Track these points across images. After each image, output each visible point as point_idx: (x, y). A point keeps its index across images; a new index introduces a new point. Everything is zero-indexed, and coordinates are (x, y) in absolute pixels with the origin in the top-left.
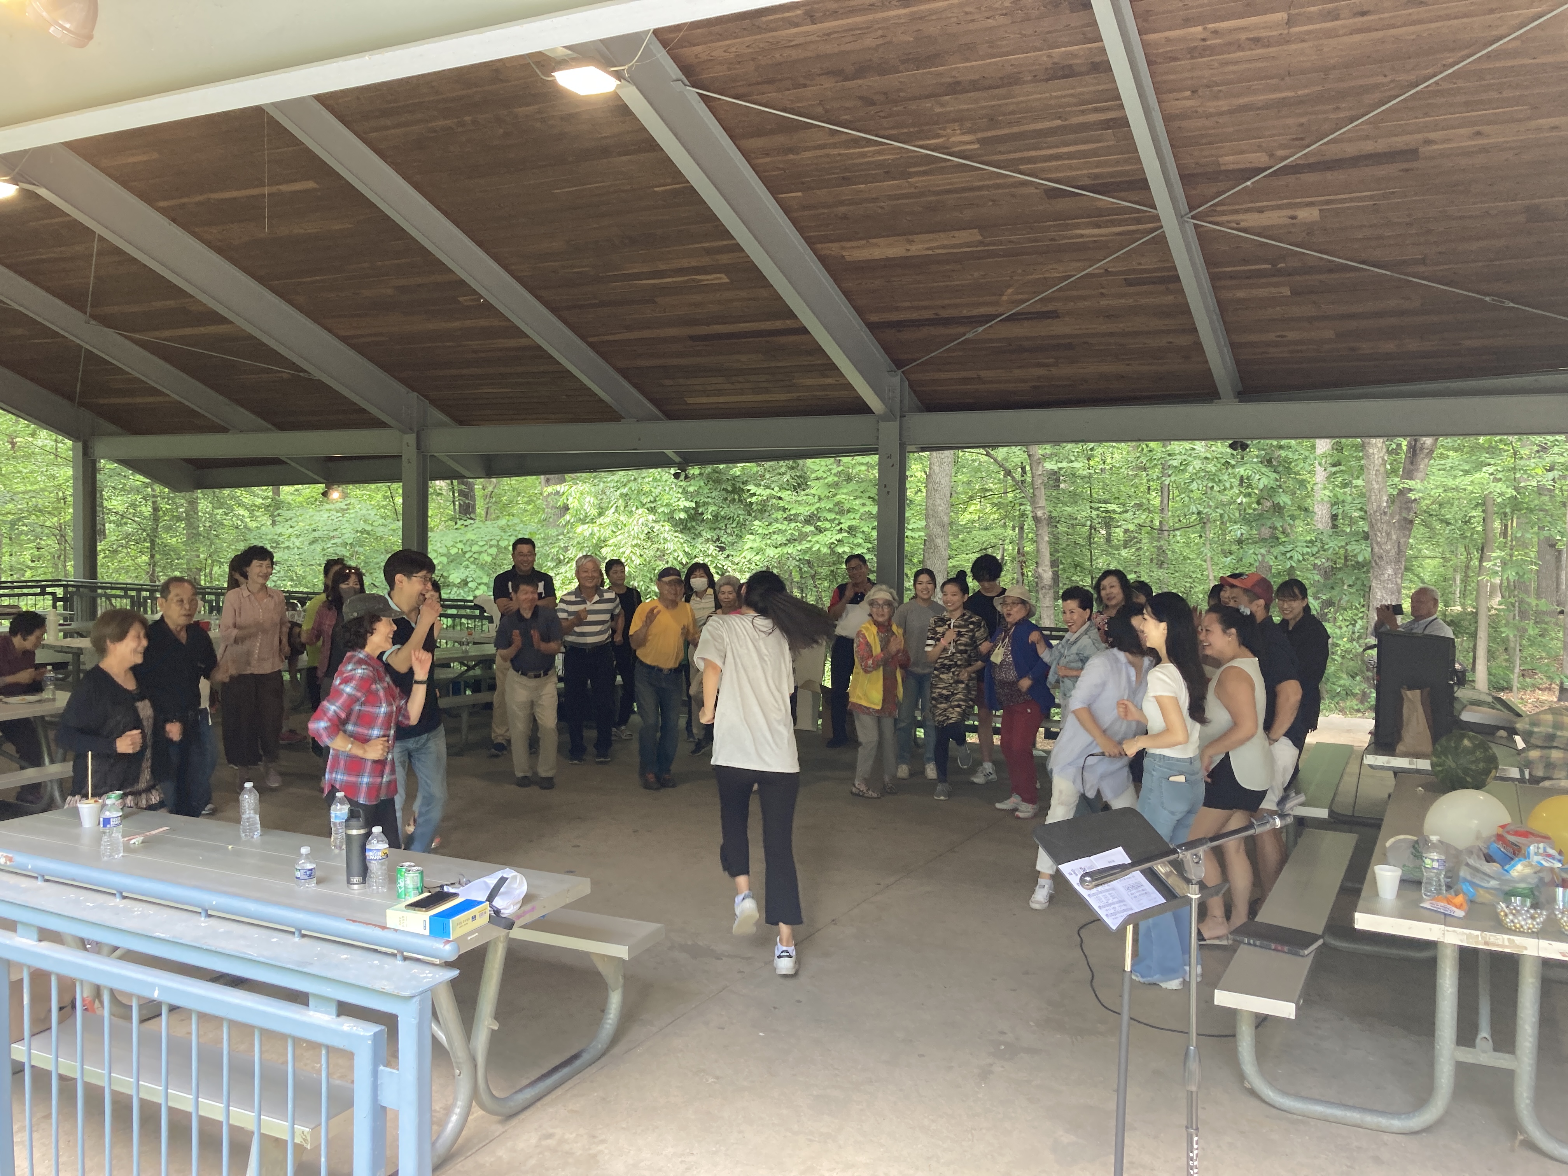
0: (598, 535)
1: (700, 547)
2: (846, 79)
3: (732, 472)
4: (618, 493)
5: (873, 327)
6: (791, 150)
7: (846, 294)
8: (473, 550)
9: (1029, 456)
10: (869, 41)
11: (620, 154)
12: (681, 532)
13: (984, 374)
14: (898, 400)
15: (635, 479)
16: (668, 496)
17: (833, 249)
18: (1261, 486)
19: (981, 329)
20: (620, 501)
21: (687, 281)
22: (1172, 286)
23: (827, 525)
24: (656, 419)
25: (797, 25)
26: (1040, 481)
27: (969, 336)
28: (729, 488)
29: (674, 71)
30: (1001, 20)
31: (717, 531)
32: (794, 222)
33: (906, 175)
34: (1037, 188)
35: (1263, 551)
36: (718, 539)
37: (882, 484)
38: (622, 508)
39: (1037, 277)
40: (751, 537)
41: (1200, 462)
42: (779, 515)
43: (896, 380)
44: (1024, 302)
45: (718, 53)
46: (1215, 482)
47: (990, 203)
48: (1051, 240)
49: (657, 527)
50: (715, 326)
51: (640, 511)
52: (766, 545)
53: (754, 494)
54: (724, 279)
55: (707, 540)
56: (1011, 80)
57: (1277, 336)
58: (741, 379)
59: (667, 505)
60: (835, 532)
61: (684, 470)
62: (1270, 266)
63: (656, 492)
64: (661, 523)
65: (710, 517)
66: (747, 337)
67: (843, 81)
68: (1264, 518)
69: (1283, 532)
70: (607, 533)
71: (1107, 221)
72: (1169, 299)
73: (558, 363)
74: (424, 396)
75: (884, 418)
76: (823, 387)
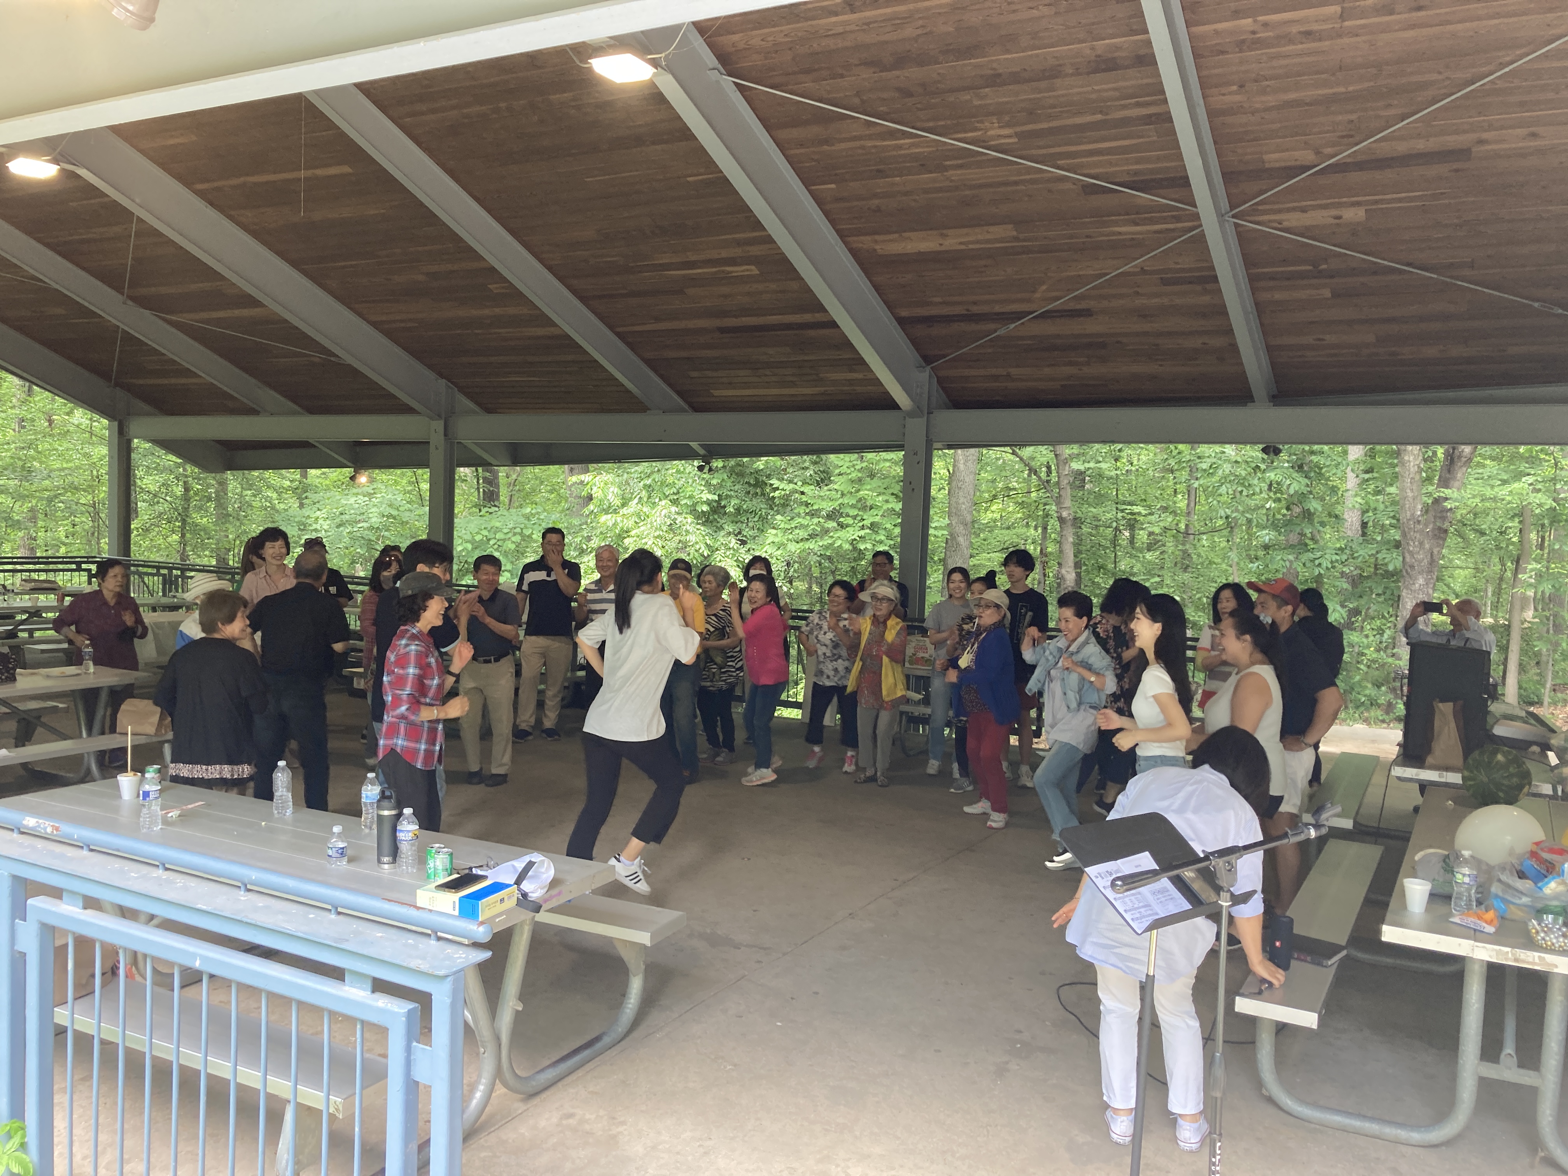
0: (621, 525)
1: (722, 540)
2: (885, 69)
3: (755, 466)
4: (642, 483)
5: (902, 322)
6: (827, 141)
7: (877, 288)
8: (497, 537)
9: (1056, 455)
10: (909, 31)
11: (653, 143)
12: (703, 524)
13: (1014, 371)
14: (926, 396)
15: (659, 471)
16: (691, 489)
17: (865, 242)
18: (1292, 491)
19: (1013, 326)
20: (644, 492)
21: (716, 273)
22: (1209, 286)
23: (850, 521)
24: (683, 411)
25: (836, 14)
26: (1066, 481)
27: (1001, 332)
28: (752, 482)
29: (711, 60)
30: (1045, 10)
31: (739, 525)
32: (826, 214)
33: (943, 169)
34: (1074, 184)
35: (1291, 557)
36: (740, 533)
37: (907, 481)
38: (645, 499)
39: (1072, 274)
40: (774, 531)
41: (1230, 465)
42: (802, 510)
43: (924, 377)
44: (1058, 298)
45: (756, 42)
46: (1245, 486)
47: (1026, 199)
48: (1087, 237)
49: (679, 519)
50: (742, 319)
51: (663, 502)
52: (788, 540)
53: (777, 489)
54: (754, 270)
55: (729, 533)
56: (1053, 73)
57: (1314, 340)
58: (768, 372)
59: (690, 497)
60: (857, 528)
61: (708, 463)
62: (1310, 268)
63: (679, 484)
64: (684, 515)
65: (732, 510)
66: (775, 330)
67: (881, 71)
68: (1293, 524)
69: (1312, 539)
70: (630, 523)
71: (1145, 218)
72: (1206, 299)
73: (585, 352)
74: (452, 383)
75: (911, 414)
76: (851, 382)
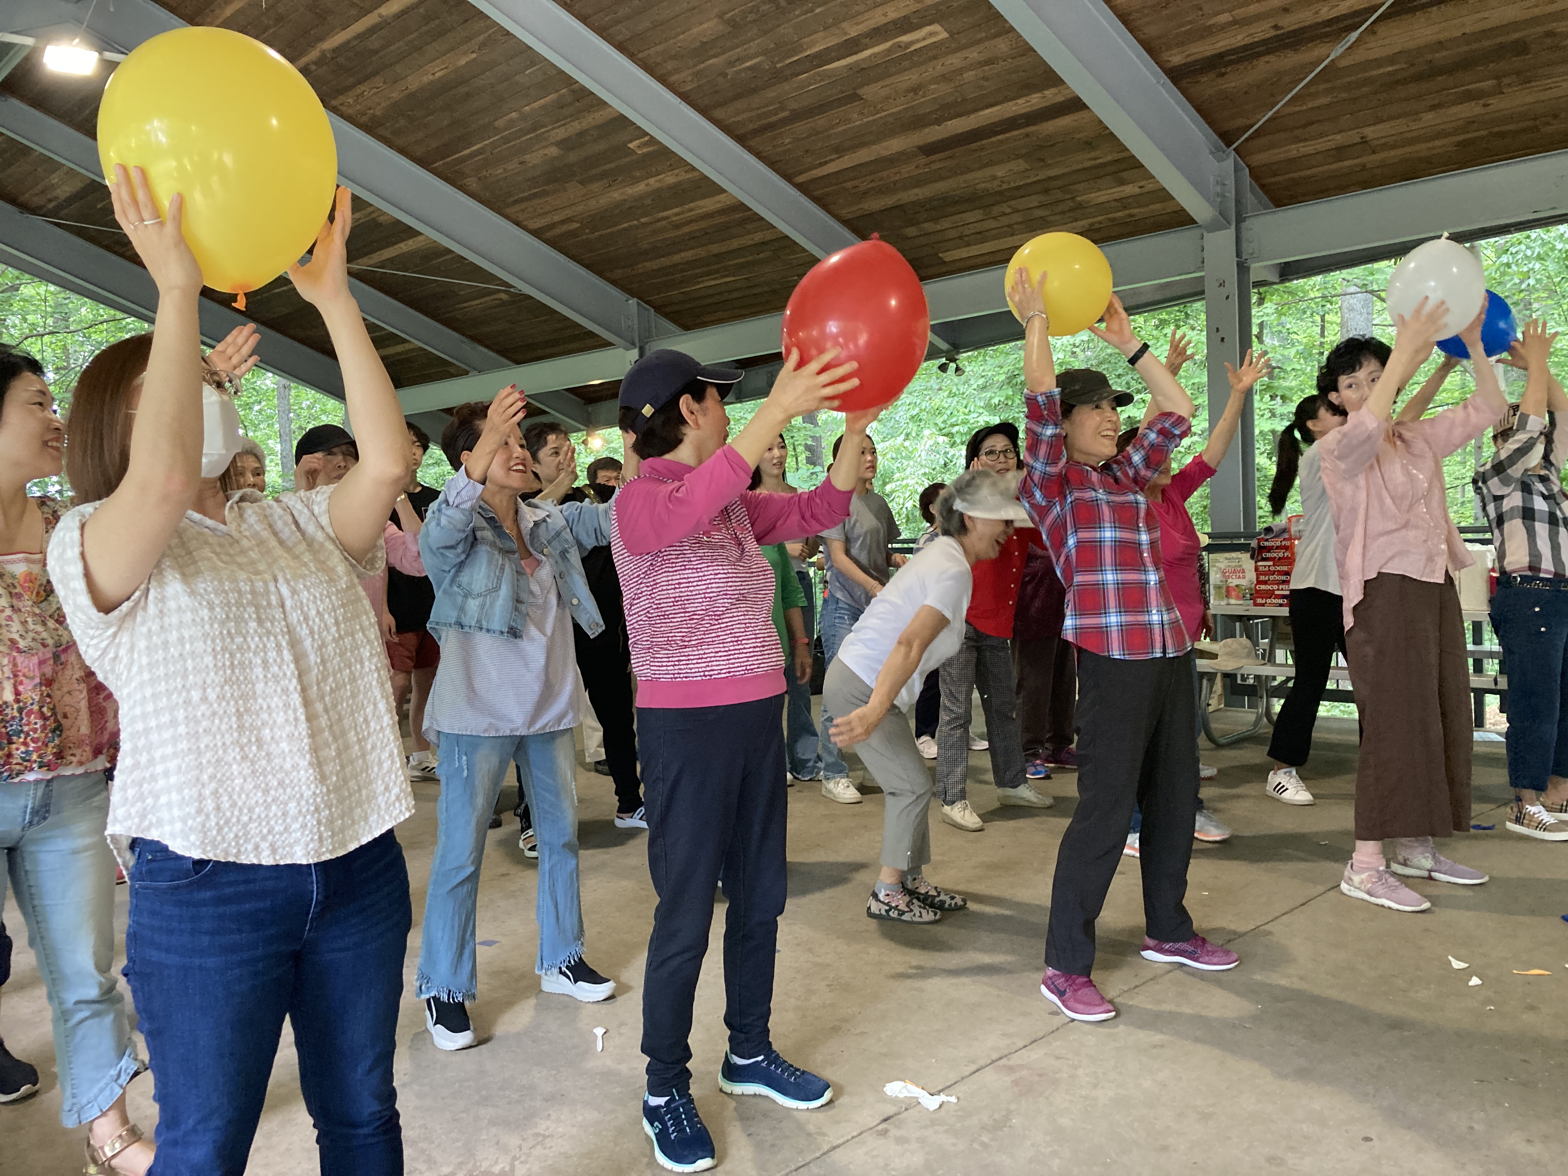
5: (1176, 76)
14: (1232, 195)
43: (1225, 165)
50: (949, 123)
54: (940, 33)
61: (954, 360)
66: (996, 134)
73: (772, 227)
74: (646, 302)
75: (1210, 226)
